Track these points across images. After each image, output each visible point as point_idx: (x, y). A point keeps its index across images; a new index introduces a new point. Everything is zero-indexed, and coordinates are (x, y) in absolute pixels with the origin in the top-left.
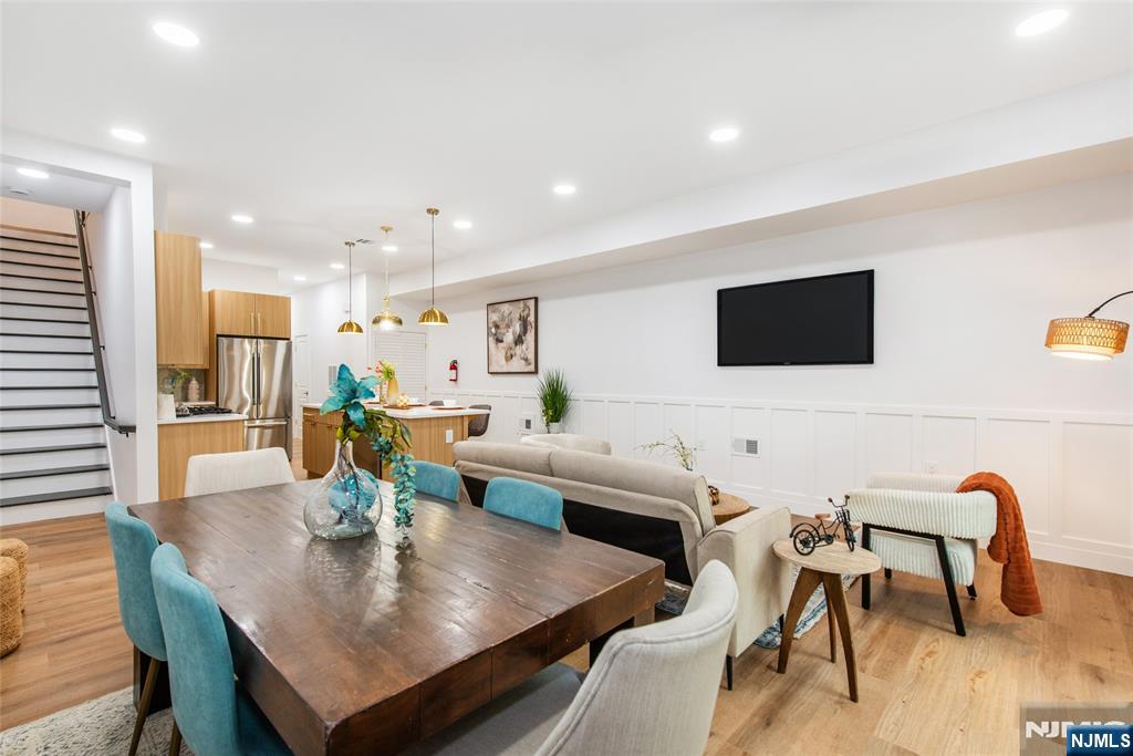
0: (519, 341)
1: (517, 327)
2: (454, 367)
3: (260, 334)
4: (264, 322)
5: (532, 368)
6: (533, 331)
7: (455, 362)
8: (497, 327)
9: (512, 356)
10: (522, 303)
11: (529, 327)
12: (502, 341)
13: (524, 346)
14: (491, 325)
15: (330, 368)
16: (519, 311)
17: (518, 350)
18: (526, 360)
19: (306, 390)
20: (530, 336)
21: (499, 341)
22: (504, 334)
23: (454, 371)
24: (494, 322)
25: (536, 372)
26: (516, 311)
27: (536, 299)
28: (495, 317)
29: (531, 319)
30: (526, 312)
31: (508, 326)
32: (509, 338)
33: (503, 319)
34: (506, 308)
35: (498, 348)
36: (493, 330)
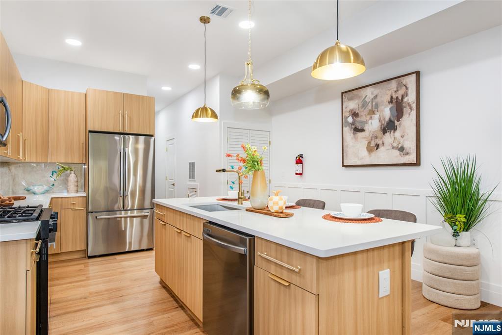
0: (389, 127)
1: (387, 112)
2: (299, 161)
3: (127, 131)
4: (130, 119)
5: (412, 158)
6: (414, 113)
7: (301, 156)
8: (355, 115)
9: (377, 146)
10: (394, 83)
11: (406, 110)
12: (362, 130)
13: (398, 134)
14: (346, 114)
15: (190, 163)
16: (389, 93)
17: (388, 138)
18: (402, 149)
19: (173, 182)
20: (408, 122)
21: (357, 130)
22: (366, 122)
23: (300, 165)
24: (351, 111)
25: (418, 163)
26: (385, 94)
27: (418, 74)
28: (352, 105)
29: (411, 98)
30: (401, 92)
31: (372, 112)
32: (373, 125)
33: (364, 104)
34: (369, 93)
35: (356, 139)
36: (350, 120)
